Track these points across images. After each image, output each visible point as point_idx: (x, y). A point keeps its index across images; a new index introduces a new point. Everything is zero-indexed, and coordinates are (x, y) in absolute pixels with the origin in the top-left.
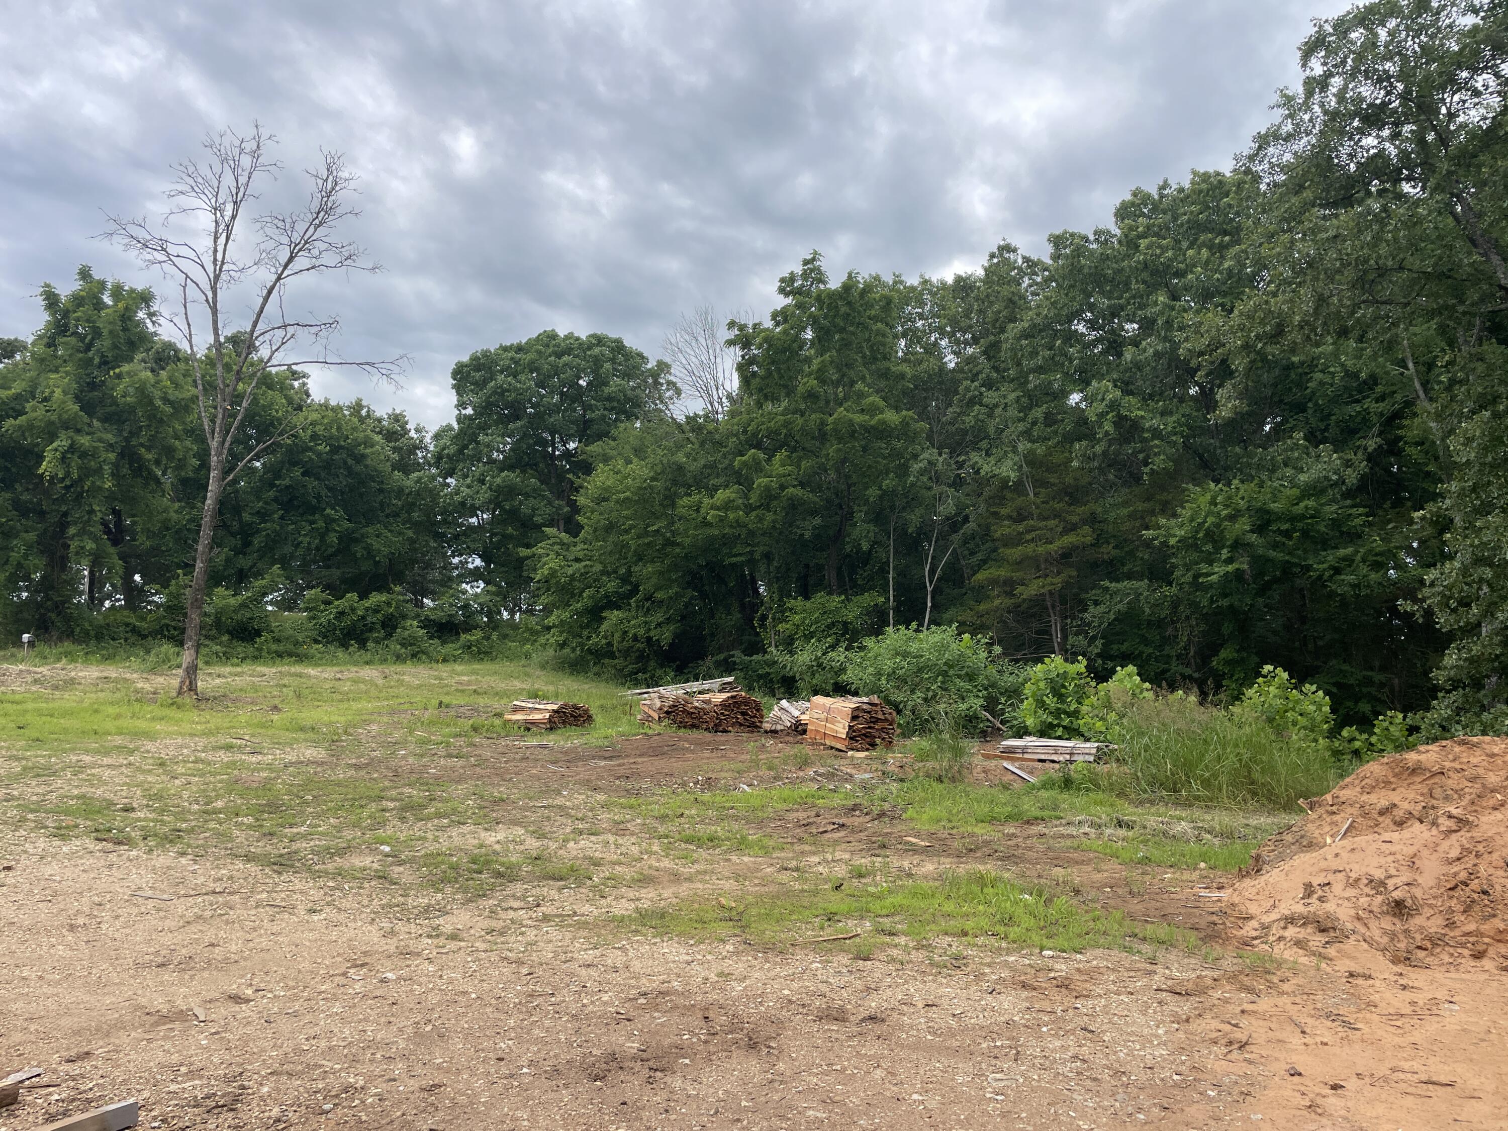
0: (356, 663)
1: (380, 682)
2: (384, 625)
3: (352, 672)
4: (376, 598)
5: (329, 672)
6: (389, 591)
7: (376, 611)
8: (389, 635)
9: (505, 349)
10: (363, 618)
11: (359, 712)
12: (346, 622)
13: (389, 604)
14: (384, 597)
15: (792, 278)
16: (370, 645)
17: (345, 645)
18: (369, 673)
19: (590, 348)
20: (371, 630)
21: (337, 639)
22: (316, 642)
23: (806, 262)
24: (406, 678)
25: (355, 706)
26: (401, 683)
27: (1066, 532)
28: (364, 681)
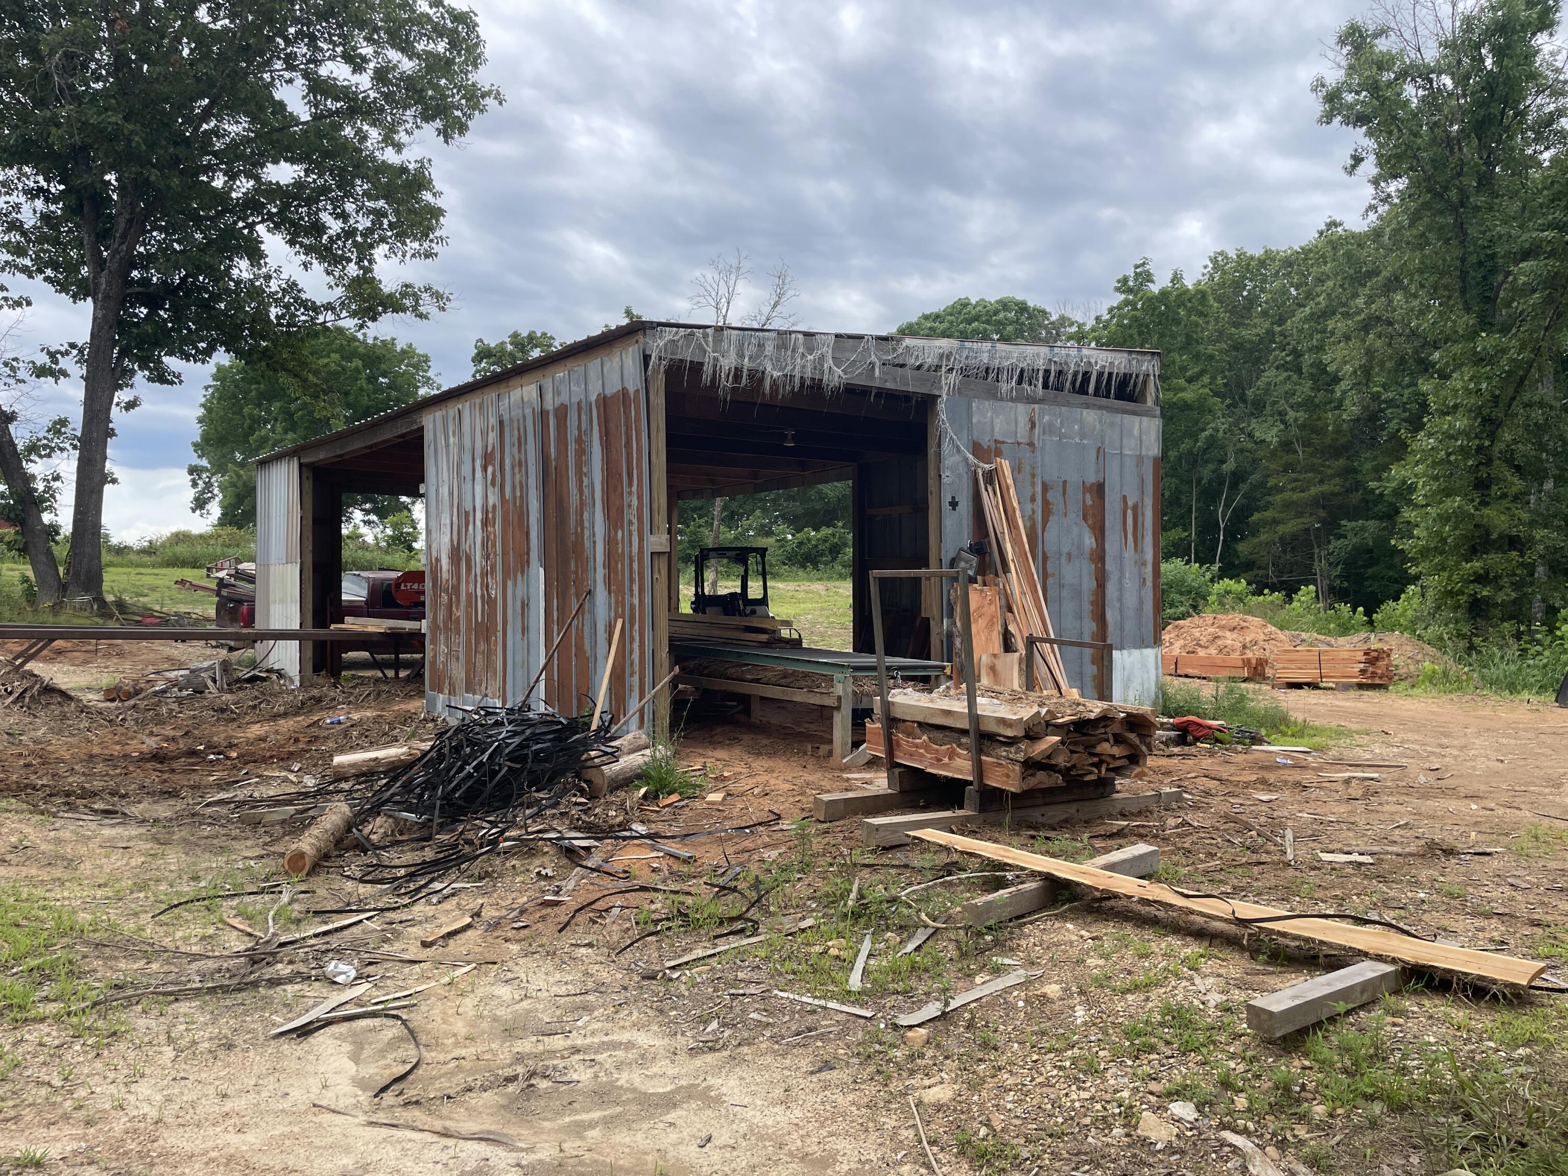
0: (810, 580)
1: (823, 593)
2: (831, 551)
3: (806, 585)
4: (825, 531)
5: (791, 586)
6: (834, 526)
7: (825, 541)
8: (834, 559)
9: (926, 317)
10: (816, 546)
11: (804, 609)
12: (804, 550)
13: (833, 535)
14: (830, 531)
15: (1125, 280)
16: (821, 566)
17: (804, 567)
18: (818, 587)
19: (996, 313)
20: (822, 555)
21: (799, 562)
22: (784, 564)
23: (1137, 267)
24: (841, 590)
25: (802, 605)
26: (836, 593)
27: (1321, 482)
28: (813, 592)
